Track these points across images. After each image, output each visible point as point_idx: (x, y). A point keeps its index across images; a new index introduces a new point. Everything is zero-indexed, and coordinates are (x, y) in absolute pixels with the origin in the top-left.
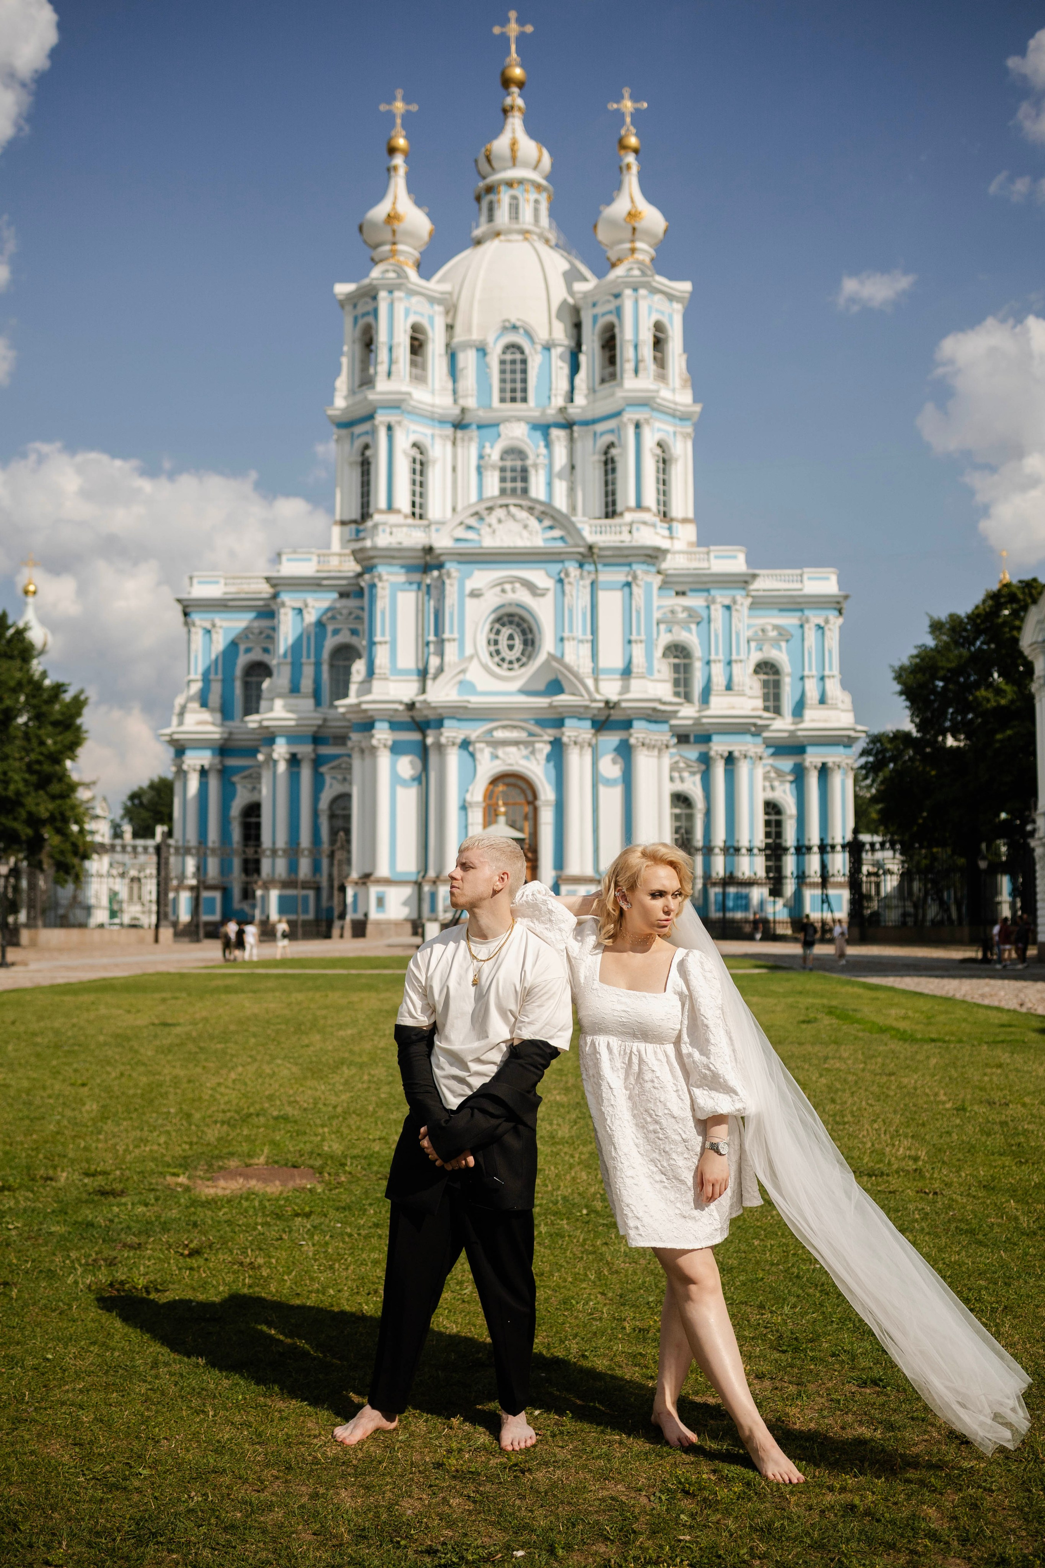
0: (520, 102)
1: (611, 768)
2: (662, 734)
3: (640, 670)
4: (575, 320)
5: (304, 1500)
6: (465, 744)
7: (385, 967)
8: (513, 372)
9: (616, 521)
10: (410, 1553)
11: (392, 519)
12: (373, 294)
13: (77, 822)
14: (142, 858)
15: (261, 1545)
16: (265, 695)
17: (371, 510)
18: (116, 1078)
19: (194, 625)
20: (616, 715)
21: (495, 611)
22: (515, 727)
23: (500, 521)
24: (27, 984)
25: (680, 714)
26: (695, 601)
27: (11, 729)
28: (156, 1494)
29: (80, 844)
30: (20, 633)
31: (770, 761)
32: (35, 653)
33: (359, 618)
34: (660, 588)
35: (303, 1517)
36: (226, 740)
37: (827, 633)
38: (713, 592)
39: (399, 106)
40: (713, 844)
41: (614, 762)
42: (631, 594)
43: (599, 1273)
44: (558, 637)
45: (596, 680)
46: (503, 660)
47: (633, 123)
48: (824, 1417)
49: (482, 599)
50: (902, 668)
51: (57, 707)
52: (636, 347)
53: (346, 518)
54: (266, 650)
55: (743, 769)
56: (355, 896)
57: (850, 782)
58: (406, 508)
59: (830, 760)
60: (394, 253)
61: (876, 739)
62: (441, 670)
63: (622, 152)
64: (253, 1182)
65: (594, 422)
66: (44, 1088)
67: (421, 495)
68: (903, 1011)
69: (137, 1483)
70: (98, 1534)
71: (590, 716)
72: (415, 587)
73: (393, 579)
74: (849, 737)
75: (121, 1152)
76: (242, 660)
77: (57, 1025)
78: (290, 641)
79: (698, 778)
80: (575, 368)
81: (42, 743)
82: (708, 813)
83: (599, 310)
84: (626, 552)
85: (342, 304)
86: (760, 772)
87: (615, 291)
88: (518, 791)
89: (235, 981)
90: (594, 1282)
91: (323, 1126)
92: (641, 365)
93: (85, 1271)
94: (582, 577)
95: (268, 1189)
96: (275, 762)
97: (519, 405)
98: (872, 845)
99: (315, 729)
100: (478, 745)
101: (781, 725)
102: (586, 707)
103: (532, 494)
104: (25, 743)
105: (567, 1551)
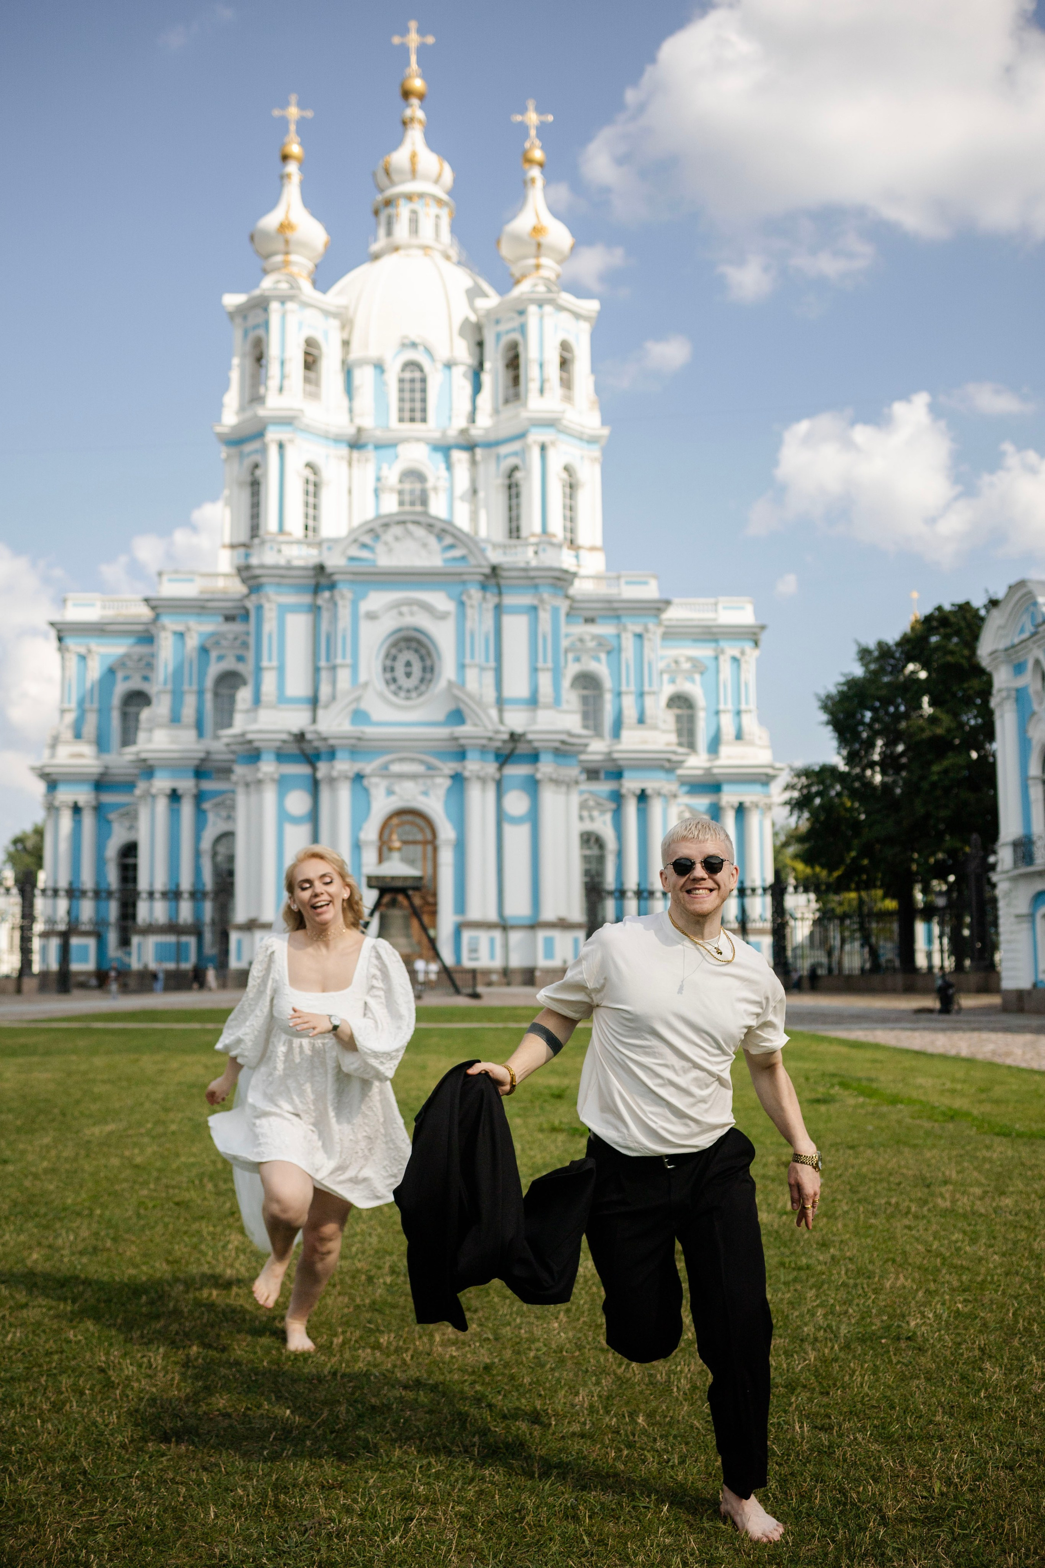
0: (420, 114)
1: (518, 804)
2: (570, 770)
3: (547, 700)
4: (477, 338)
6: (358, 778)
8: (412, 390)
9: (520, 543)
11: (282, 539)
12: (264, 305)
16: (143, 725)
17: (261, 533)
19: (67, 650)
20: (521, 747)
21: (391, 635)
22: (413, 760)
23: (397, 539)
25: (591, 749)
26: (605, 629)
31: (684, 799)
33: (245, 645)
34: (568, 615)
36: (103, 775)
37: (744, 666)
38: (624, 620)
39: (293, 112)
40: (625, 887)
41: (521, 798)
42: (536, 618)
44: (459, 664)
45: (501, 711)
46: (400, 688)
47: (538, 136)
49: (377, 621)
50: (829, 697)
52: (541, 366)
53: (236, 542)
54: (145, 678)
55: (656, 807)
56: (239, 943)
57: (768, 823)
58: (299, 531)
59: (747, 799)
60: (286, 263)
62: (333, 698)
63: (527, 166)
65: (497, 444)
67: (315, 518)
71: (493, 748)
72: (305, 609)
73: (281, 600)
74: (767, 775)
76: (120, 688)
78: (170, 668)
79: (608, 817)
80: (477, 387)
82: (620, 854)
83: (502, 327)
84: (532, 574)
85: (232, 315)
86: (673, 810)
87: (520, 308)
88: (415, 828)
92: (547, 386)
94: (485, 601)
96: (154, 797)
97: (418, 426)
99: (196, 762)
100: (374, 780)
101: (696, 762)
102: (489, 739)
103: (433, 512)
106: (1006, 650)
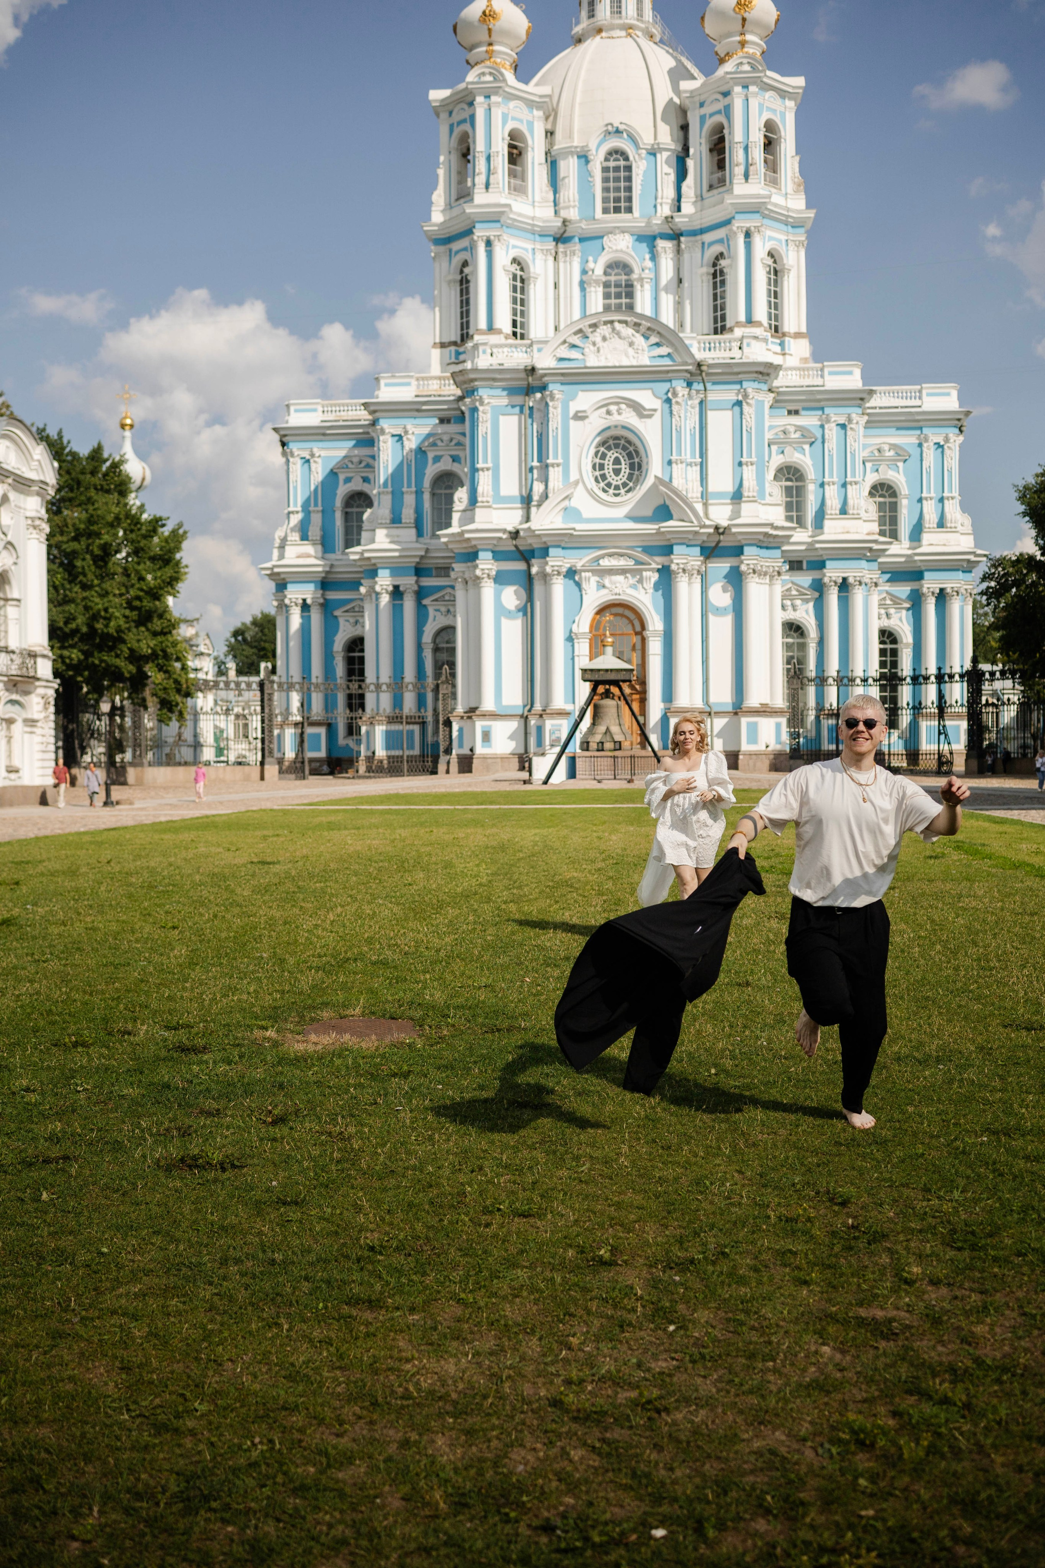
1: (720, 596)
2: (773, 560)
3: (751, 494)
4: (681, 122)
5: (392, 1449)
6: (571, 573)
7: (491, 803)
8: (617, 180)
9: (726, 336)
10: (523, 1530)
11: (493, 339)
12: (469, 99)
13: (178, 659)
14: (247, 695)
15: (337, 1514)
16: (365, 526)
17: (471, 332)
18: (208, 921)
19: (292, 455)
20: (726, 541)
21: (599, 434)
22: (622, 555)
23: (604, 339)
24: (130, 822)
25: (792, 540)
26: (809, 420)
27: (110, 565)
28: (213, 1439)
29: (183, 681)
30: (115, 466)
31: (887, 587)
32: (133, 487)
33: (460, 445)
34: (772, 407)
35: (389, 1474)
36: (328, 573)
37: (947, 452)
38: (827, 410)
40: (826, 674)
41: (725, 590)
42: (742, 413)
43: (734, 1147)
44: (666, 461)
45: (706, 505)
46: (609, 485)
48: (1020, 1338)
49: (586, 421)
50: (1026, 487)
51: (156, 540)
52: (746, 149)
53: (446, 340)
54: (366, 480)
55: (858, 596)
56: (461, 730)
57: (969, 609)
58: (508, 329)
59: (948, 586)
60: (490, 54)
61: (998, 563)
62: (545, 496)
64: (347, 1037)
65: (702, 231)
66: (133, 931)
67: (522, 313)
68: (1035, 846)
69: (190, 1424)
70: (139, 1496)
71: (699, 542)
72: (517, 409)
73: (494, 402)
74: (968, 561)
75: (206, 1003)
76: (342, 490)
77: (152, 864)
78: (390, 471)
79: (811, 606)
80: (682, 174)
81: (142, 579)
82: (822, 642)
83: (707, 110)
84: (736, 370)
85: (437, 112)
86: (875, 599)
87: (724, 89)
88: (626, 621)
89: (339, 817)
90: (729, 1157)
91: (425, 972)
92: (751, 169)
93: (155, 1142)
94: (690, 397)
95: (364, 1045)
96: (378, 594)
97: (623, 216)
98: (992, 674)
99: (417, 560)
100: (583, 575)
101: (899, 550)
102: (696, 533)
103: (638, 309)
104: (125, 578)
105: (720, 1530)
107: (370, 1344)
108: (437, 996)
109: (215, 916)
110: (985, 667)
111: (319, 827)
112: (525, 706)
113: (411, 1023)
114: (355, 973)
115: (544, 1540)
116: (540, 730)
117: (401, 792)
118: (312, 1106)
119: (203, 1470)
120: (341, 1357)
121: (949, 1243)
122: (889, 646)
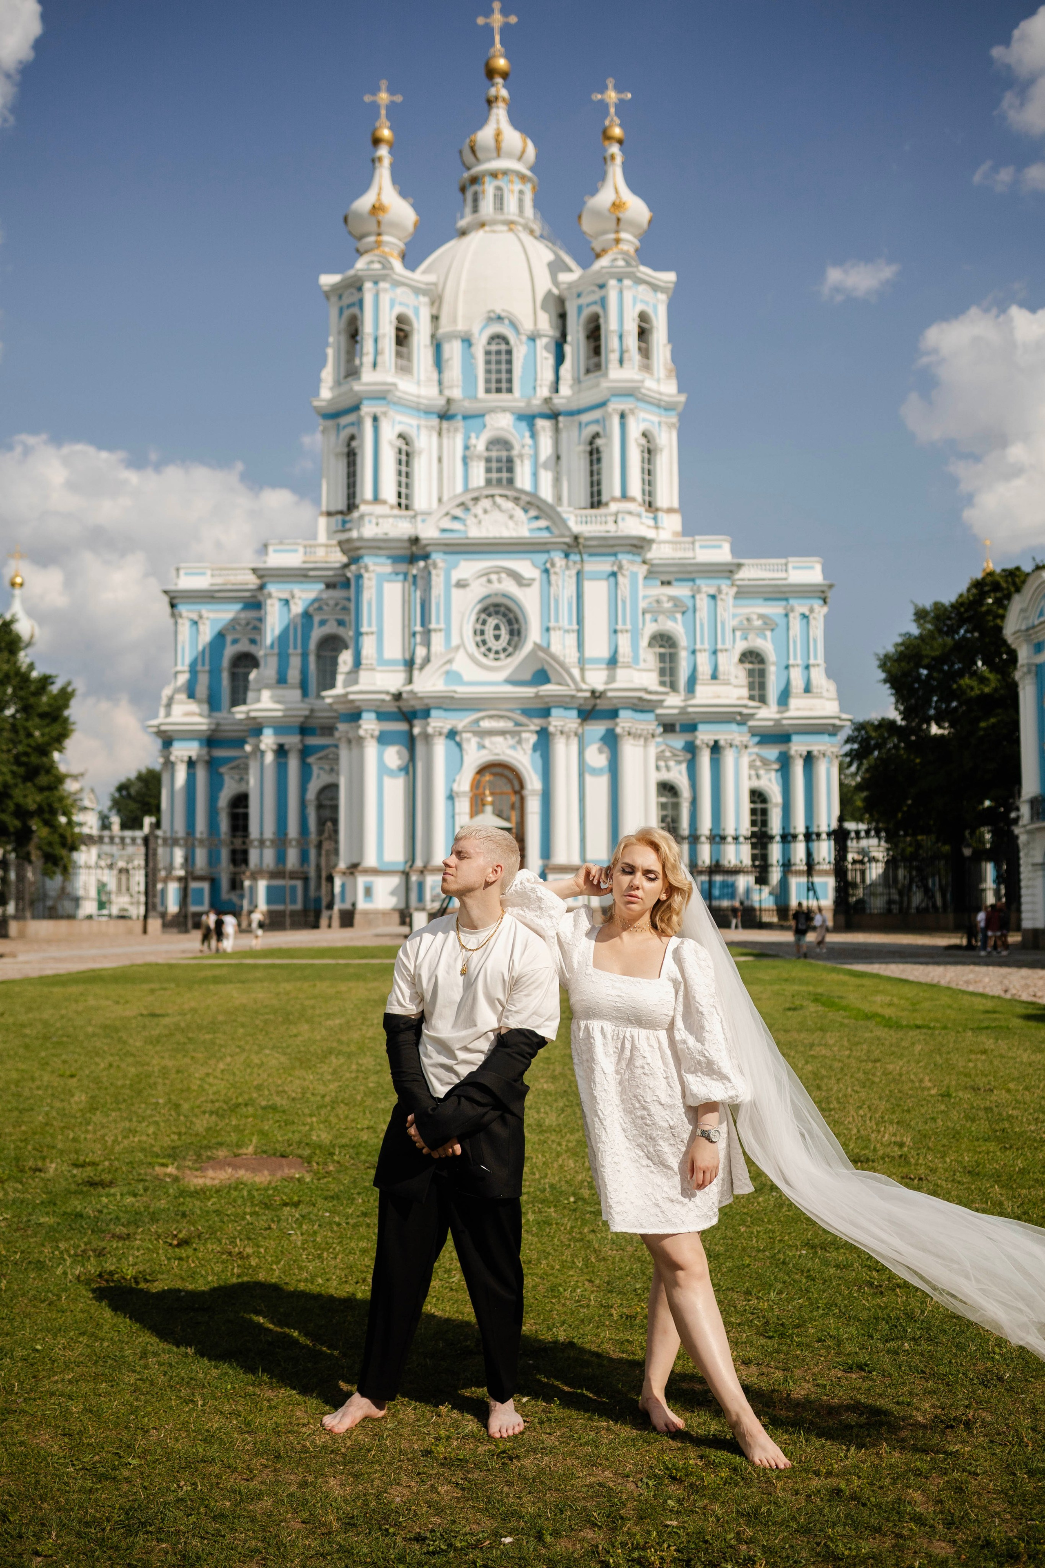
0: (504, 93)
1: (597, 758)
2: (648, 723)
3: (626, 660)
4: (560, 311)
5: (293, 1488)
6: (452, 734)
7: (374, 957)
8: (499, 362)
9: (602, 511)
10: (399, 1540)
11: (379, 509)
12: (358, 285)
13: (65, 814)
14: (130, 850)
15: (250, 1533)
16: (252, 686)
17: (358, 501)
18: (104, 1069)
19: (181, 616)
20: (602, 704)
21: (480, 601)
22: (502, 717)
23: (486, 511)
24: (17, 976)
25: (666, 704)
26: (681, 591)
28: (146, 1484)
29: (68, 835)
30: (7, 624)
31: (756, 750)
32: (22, 645)
33: (345, 609)
34: (646, 578)
35: (292, 1506)
36: (214, 731)
37: (813, 622)
38: (698, 582)
39: (384, 97)
40: (699, 833)
41: (600, 751)
42: (616, 584)
43: (586, 1260)
44: (544, 627)
45: (582, 670)
46: (489, 650)
47: (617, 114)
49: (468, 589)
50: (888, 656)
51: (44, 699)
52: (621, 337)
53: (333, 509)
54: (253, 641)
55: (729, 757)
56: (343, 886)
57: (835, 771)
58: (392, 499)
59: (815, 749)
60: (379, 244)
61: (860, 727)
62: (427, 660)
63: (607, 143)
64: (242, 1172)
65: (579, 412)
66: (33, 1079)
67: (408, 486)
68: (889, 998)
69: (126, 1473)
70: (87, 1524)
71: (575, 705)
72: (401, 577)
73: (380, 569)
74: (834, 725)
75: (110, 1143)
76: (230, 651)
77: (45, 1016)
78: (277, 632)
79: (684, 766)
80: (560, 359)
81: (30, 735)
82: (694, 802)
83: (583, 301)
84: (611, 542)
85: (327, 295)
86: (745, 760)
87: (600, 281)
88: (504, 781)
89: (224, 971)
90: (581, 1269)
91: (311, 1115)
92: (626, 356)
93: (74, 1262)
94: (567, 567)
95: (257, 1179)
96: (263, 753)
97: (504, 396)
98: (857, 833)
99: (301, 719)
100: (465, 735)
101: (768, 714)
102: (573, 697)
103: (519, 484)
104: (12, 736)
105: (555, 1538)
106: (1027, 630)
107: (272, 1413)
108: (322, 1136)
109: (111, 1065)
110: (850, 826)
111: (205, 981)
112: (406, 862)
113: (299, 1160)
114: (247, 1117)
115: (416, 1547)
116: (421, 885)
117: (284, 946)
118: (212, 1231)
119: (139, 1505)
120: (249, 1424)
121: (762, 1333)
122: (759, 806)
